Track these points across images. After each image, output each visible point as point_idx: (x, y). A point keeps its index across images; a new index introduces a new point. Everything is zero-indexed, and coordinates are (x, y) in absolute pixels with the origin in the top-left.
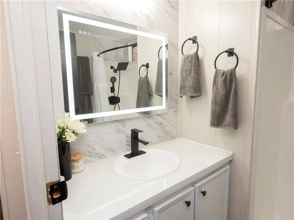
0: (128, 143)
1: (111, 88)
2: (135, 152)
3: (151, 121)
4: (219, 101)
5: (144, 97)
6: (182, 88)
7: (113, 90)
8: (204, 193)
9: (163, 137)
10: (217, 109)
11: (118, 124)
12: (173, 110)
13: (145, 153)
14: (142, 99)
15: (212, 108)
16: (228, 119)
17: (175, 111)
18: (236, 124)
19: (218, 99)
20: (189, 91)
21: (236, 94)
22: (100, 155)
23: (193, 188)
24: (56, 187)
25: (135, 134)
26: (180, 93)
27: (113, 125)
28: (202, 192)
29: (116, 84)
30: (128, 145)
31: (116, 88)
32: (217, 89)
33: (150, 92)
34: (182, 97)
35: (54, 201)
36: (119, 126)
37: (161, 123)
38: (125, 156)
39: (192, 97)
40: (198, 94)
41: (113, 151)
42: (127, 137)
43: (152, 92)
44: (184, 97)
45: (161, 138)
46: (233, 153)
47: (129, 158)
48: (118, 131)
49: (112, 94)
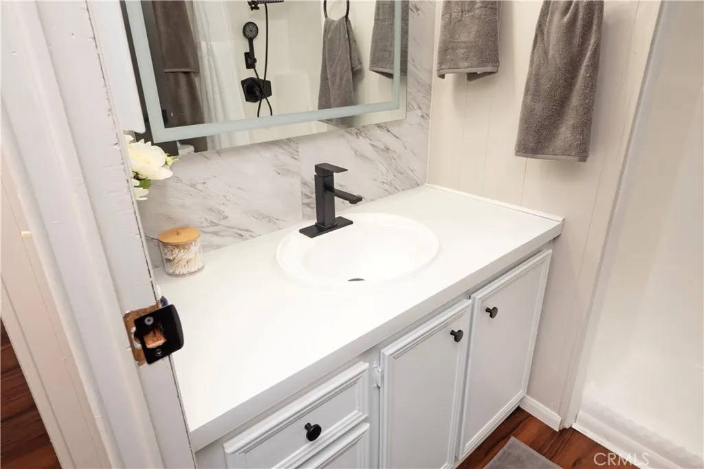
0: (306, 201)
1: (246, 54)
2: (326, 223)
3: (363, 144)
4: (546, 85)
5: (341, 79)
6: (447, 49)
7: (250, 60)
8: (492, 312)
9: (391, 184)
10: (539, 108)
11: (278, 151)
12: (419, 113)
13: (351, 223)
14: (333, 83)
15: (525, 106)
16: (565, 133)
17: (422, 116)
19: (543, 81)
20: (466, 58)
21: (595, 65)
22: (240, 229)
23: (470, 301)
24: (149, 322)
25: (325, 179)
26: (441, 63)
27: (267, 154)
28: (488, 310)
29: (259, 44)
30: (308, 205)
31: (259, 54)
32: (546, 52)
33: (356, 63)
34: (442, 76)
35: (151, 356)
36: (282, 155)
37: (388, 149)
38: (302, 231)
39: (472, 76)
40: (489, 69)
41: (271, 222)
42: (305, 184)
43: (361, 63)
44: (450, 77)
45: (386, 187)
46: (564, 220)
47: (312, 236)
48: (283, 171)
49: (250, 74)
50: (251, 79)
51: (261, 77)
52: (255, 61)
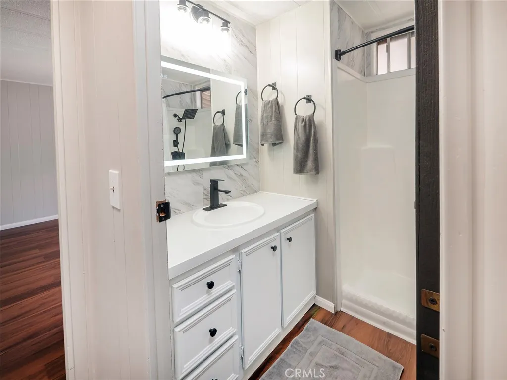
0: (205, 197)
1: (174, 141)
2: (214, 204)
3: (231, 172)
4: (300, 146)
5: (221, 148)
6: (264, 135)
7: (176, 143)
8: (290, 240)
9: (244, 191)
10: (299, 155)
11: (194, 174)
12: (255, 160)
13: (226, 205)
14: (217, 149)
15: (294, 154)
16: (310, 164)
17: (256, 162)
18: (317, 169)
19: (299, 145)
20: (271, 138)
21: (316, 139)
22: (175, 209)
23: (279, 233)
24: (162, 206)
25: (214, 185)
26: (262, 140)
27: (189, 175)
28: (288, 239)
29: (181, 136)
30: (206, 199)
31: (180, 141)
32: (298, 135)
33: (227, 142)
34: (263, 145)
35: (161, 219)
36: (195, 176)
37: (242, 175)
38: (203, 209)
39: (274, 145)
40: (280, 142)
41: (190, 206)
42: (205, 189)
43: (229, 142)
44: (266, 145)
45: (242, 192)
46: (317, 201)
47: (208, 211)
48: (196, 183)
49: (176, 149)
50: (176, 152)
51: (181, 151)
52: (178, 143)
